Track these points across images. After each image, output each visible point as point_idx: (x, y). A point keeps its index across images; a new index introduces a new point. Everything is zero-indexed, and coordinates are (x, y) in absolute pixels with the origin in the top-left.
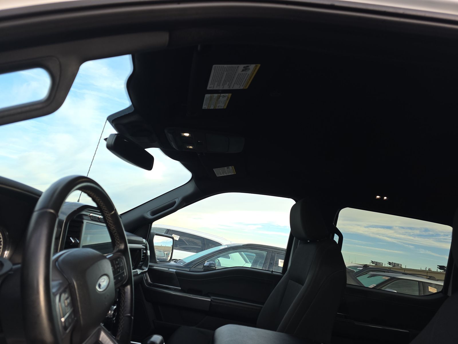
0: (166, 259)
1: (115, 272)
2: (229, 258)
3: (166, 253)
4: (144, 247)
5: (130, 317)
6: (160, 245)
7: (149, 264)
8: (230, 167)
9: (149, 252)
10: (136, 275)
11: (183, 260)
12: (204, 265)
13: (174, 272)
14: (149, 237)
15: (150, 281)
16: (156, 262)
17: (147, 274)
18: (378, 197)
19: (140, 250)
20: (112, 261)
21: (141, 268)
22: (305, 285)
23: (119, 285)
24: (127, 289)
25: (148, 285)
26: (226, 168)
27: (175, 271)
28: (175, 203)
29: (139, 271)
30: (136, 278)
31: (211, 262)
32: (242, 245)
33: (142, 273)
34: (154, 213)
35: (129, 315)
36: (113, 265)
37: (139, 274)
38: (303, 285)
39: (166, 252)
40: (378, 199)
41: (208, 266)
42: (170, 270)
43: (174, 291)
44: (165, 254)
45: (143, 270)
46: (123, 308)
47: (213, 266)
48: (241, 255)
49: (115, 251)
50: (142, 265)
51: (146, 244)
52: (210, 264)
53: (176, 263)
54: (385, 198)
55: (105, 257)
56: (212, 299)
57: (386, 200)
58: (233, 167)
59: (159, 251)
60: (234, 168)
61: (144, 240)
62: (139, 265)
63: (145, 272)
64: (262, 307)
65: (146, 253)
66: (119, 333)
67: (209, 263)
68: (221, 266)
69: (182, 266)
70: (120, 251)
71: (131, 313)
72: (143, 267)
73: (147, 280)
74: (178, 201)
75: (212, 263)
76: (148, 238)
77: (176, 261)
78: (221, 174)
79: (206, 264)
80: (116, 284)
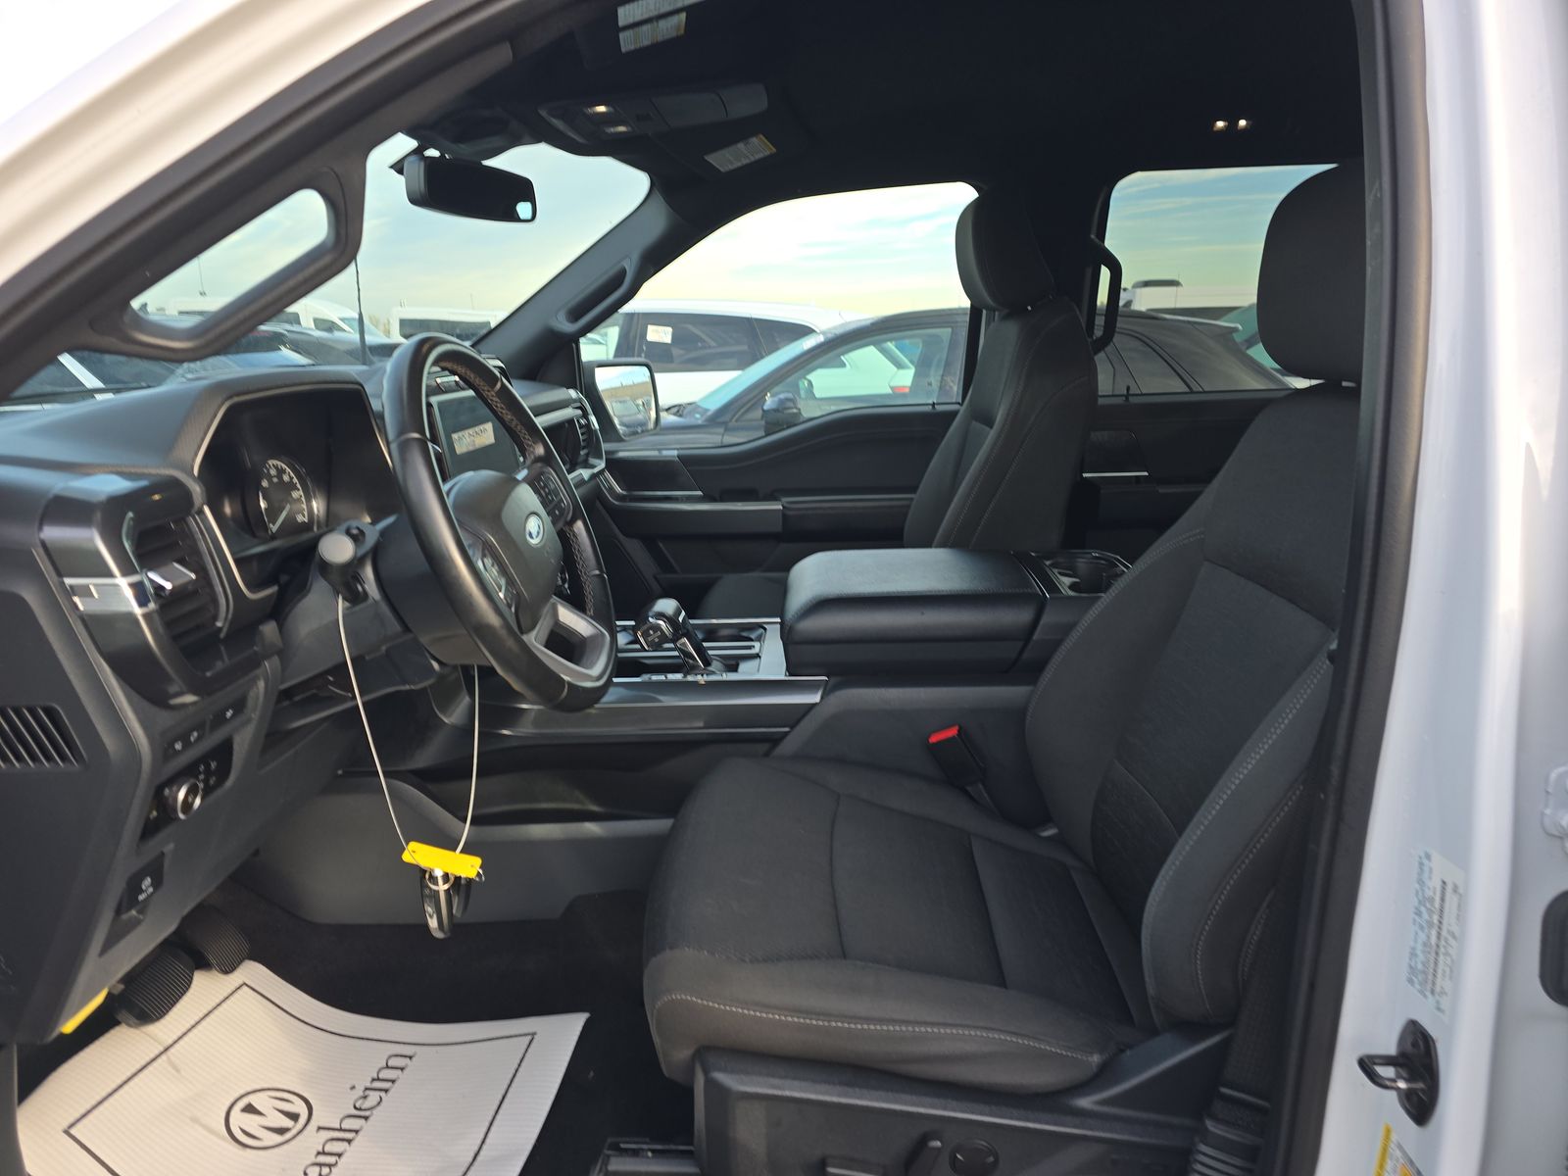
0: (645, 418)
1: (544, 503)
2: (843, 365)
3: (640, 402)
4: (579, 412)
5: (600, 576)
6: (619, 385)
7: (605, 447)
8: (754, 140)
9: (593, 419)
10: (581, 483)
11: (699, 404)
12: (763, 411)
13: (674, 456)
14: (579, 376)
15: (618, 489)
16: (619, 439)
17: (607, 474)
18: (1220, 124)
19: (571, 421)
20: (534, 482)
21: (587, 465)
22: (995, 427)
23: (560, 525)
24: (579, 529)
25: (616, 500)
26: (741, 146)
27: (675, 453)
28: (622, 273)
29: (585, 473)
30: (584, 489)
31: (782, 396)
32: (868, 322)
33: (594, 477)
34: (575, 314)
35: (597, 572)
36: (536, 491)
37: (586, 479)
38: (991, 427)
39: (637, 398)
40: (1221, 131)
41: (776, 410)
42: (665, 453)
43: (688, 503)
44: (637, 406)
45: (593, 467)
46: (581, 562)
47: (791, 405)
48: (884, 352)
49: (528, 462)
50: (587, 455)
51: (580, 400)
52: (782, 402)
53: (681, 416)
54: (1242, 123)
55: (517, 482)
56: (785, 505)
57: (1245, 130)
58: (761, 136)
59: (620, 402)
60: (764, 138)
61: (573, 393)
62: (581, 459)
63: (601, 472)
64: (912, 499)
65: (588, 425)
66: (590, 605)
67: (776, 399)
68: (817, 396)
69: (700, 422)
70: (538, 459)
71: (600, 569)
72: (592, 461)
73: (611, 489)
74: (631, 267)
75: (787, 399)
76: (581, 383)
77: (678, 409)
78: (732, 163)
79: (770, 402)
80: (554, 523)
